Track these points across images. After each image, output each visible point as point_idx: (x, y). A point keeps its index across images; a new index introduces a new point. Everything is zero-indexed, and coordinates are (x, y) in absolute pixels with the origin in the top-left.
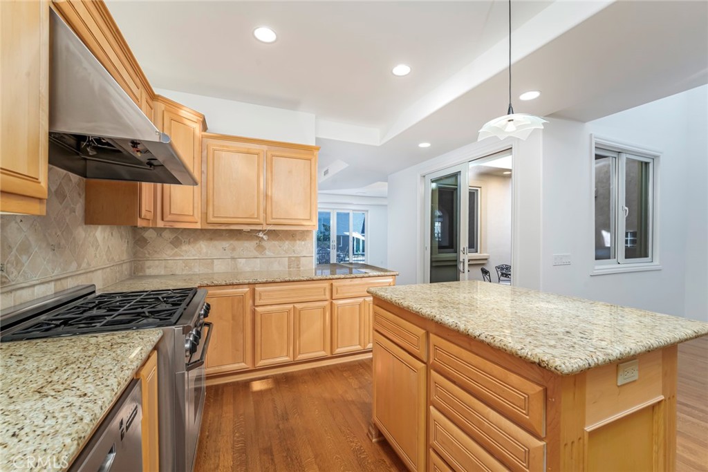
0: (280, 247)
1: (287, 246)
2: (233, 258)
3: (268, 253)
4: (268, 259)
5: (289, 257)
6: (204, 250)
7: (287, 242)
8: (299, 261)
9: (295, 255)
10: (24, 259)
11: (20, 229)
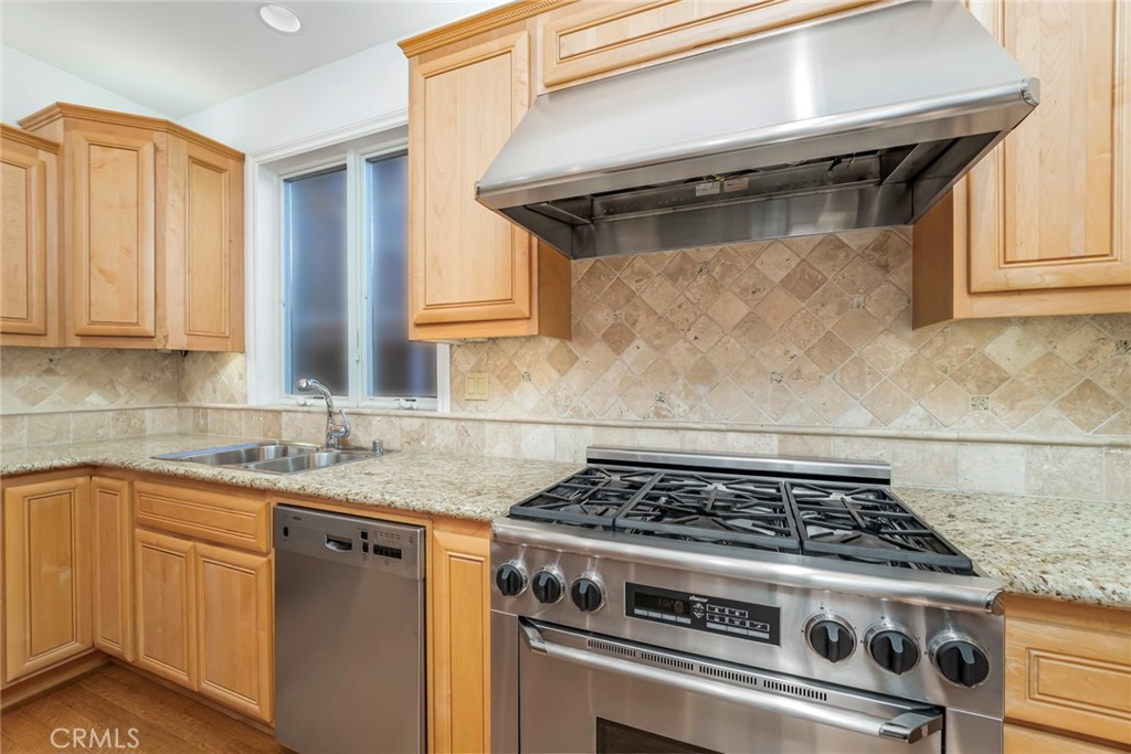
10: (702, 390)
11: (694, 349)
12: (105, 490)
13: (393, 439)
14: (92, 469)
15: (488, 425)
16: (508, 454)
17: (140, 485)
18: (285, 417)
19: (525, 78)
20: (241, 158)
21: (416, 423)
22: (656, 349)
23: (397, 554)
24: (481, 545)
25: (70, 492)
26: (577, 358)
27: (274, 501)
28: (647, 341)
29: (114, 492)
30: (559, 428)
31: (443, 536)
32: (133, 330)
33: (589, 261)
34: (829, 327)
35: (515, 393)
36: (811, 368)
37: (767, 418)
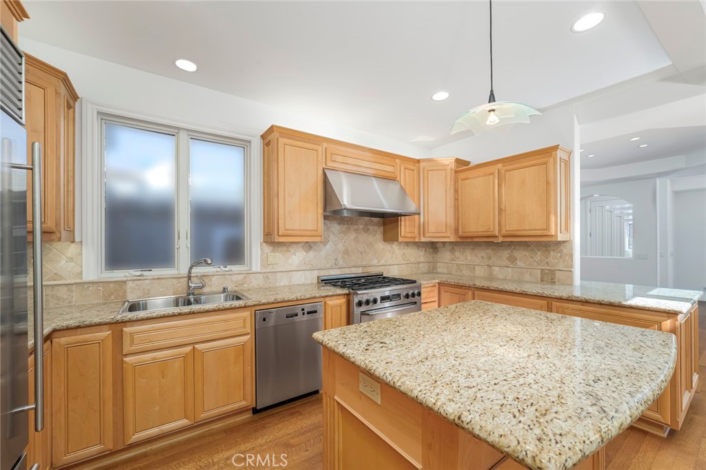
0: (532, 258)
1: (539, 258)
2: (489, 266)
3: (519, 263)
4: (519, 269)
5: (541, 270)
6: (469, 258)
7: (539, 253)
8: (554, 275)
9: (548, 268)
10: (346, 256)
11: (344, 245)
15: (278, 274)
16: (287, 283)
21: (241, 277)
23: (315, 311)
28: (333, 242)
34: (371, 240)
35: (290, 261)
36: (367, 250)
37: (360, 263)
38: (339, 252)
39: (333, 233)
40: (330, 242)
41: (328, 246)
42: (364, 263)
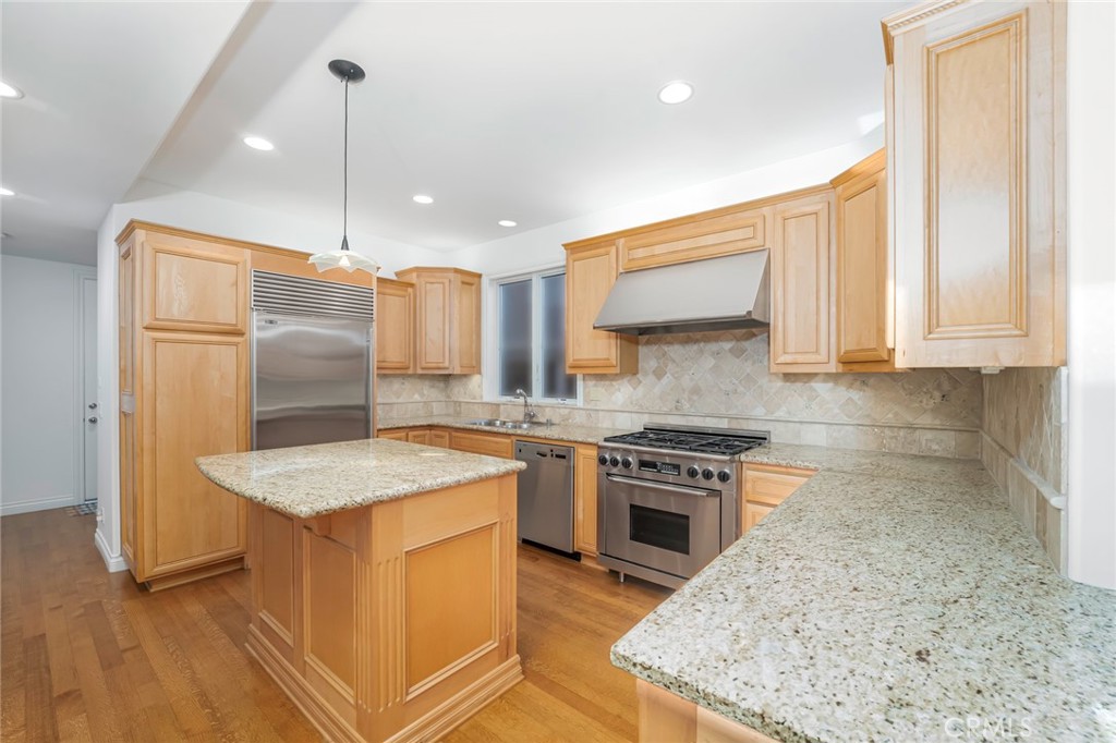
10: (695, 398)
11: (692, 380)
12: (437, 436)
13: (556, 420)
14: (430, 427)
15: (601, 414)
16: (610, 426)
17: (454, 434)
18: (502, 407)
19: (615, 266)
20: (480, 276)
21: (567, 411)
22: (675, 378)
23: (564, 457)
24: (594, 453)
25: (424, 435)
26: (640, 382)
27: (514, 438)
28: (673, 375)
29: (442, 437)
30: (633, 415)
31: (581, 451)
32: (441, 365)
33: (647, 336)
34: (748, 370)
35: (613, 397)
36: (741, 389)
37: (723, 411)
38: (684, 390)
39: (674, 361)
40: (668, 375)
41: (665, 380)
42: (733, 412)
